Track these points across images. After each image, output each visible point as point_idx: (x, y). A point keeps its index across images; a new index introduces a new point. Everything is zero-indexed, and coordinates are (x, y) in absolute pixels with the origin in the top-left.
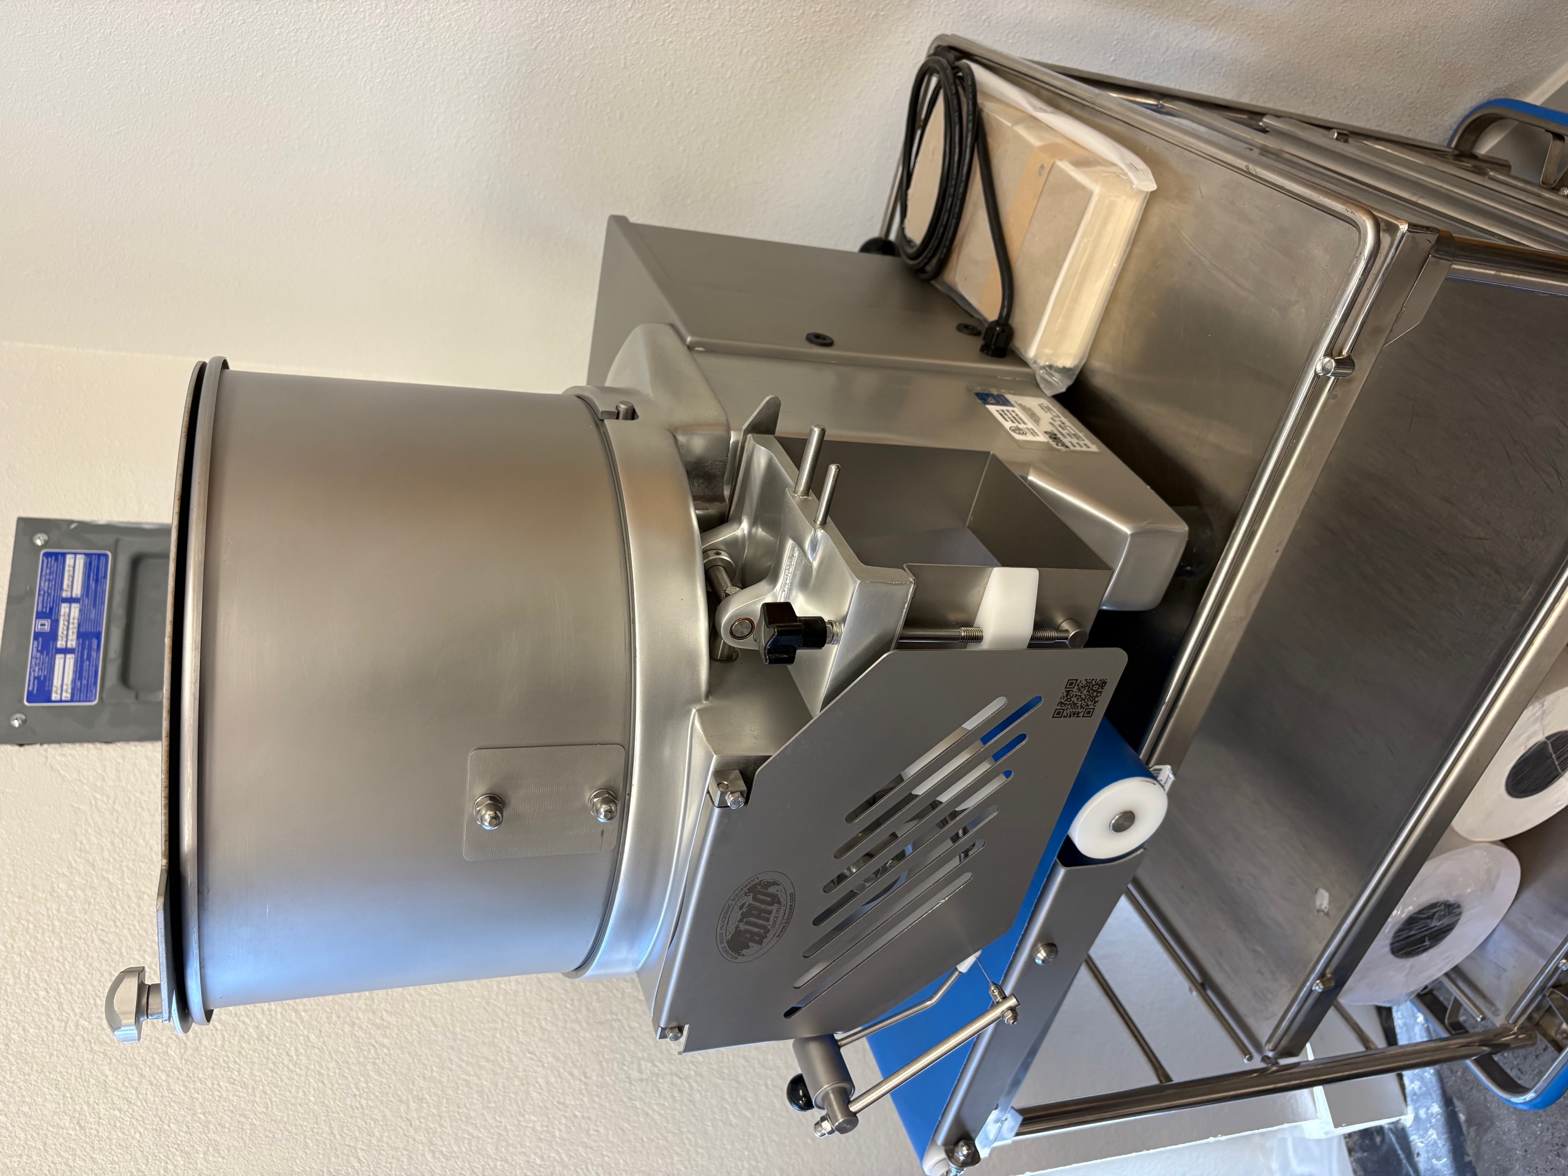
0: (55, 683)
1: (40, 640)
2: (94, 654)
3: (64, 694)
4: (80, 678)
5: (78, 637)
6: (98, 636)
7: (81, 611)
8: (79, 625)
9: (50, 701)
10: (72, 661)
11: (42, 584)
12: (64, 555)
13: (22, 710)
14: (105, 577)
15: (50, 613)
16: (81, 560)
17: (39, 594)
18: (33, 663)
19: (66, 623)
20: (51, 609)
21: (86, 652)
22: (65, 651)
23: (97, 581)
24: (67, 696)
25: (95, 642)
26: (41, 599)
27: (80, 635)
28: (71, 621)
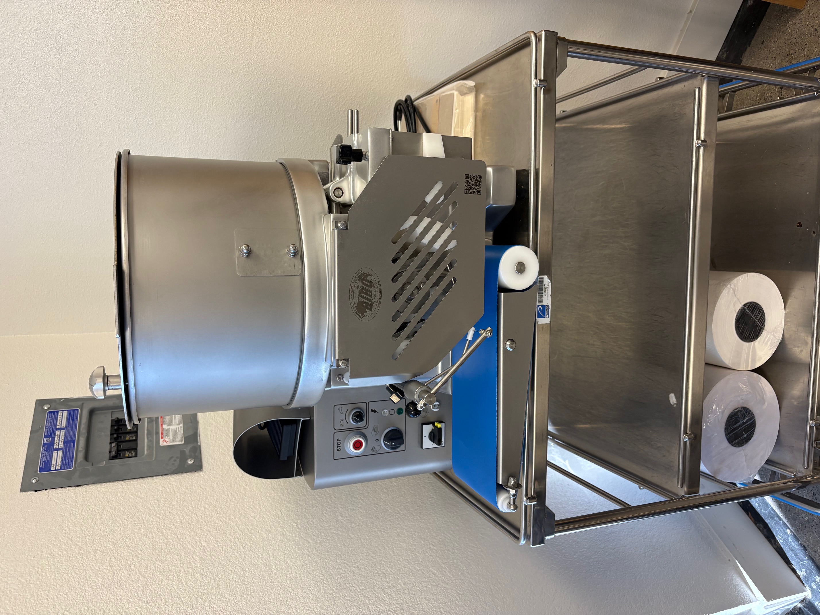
0: (53, 463)
1: (46, 446)
2: (72, 449)
3: (57, 467)
4: (65, 460)
5: (64, 443)
6: (74, 442)
7: (65, 433)
8: (64, 438)
9: (50, 470)
10: (61, 453)
11: (47, 424)
12: (58, 412)
13: (37, 476)
14: (77, 418)
15: (51, 435)
16: (65, 413)
17: (46, 428)
18: (42, 456)
19: (58, 438)
20: (51, 433)
21: (68, 448)
22: (58, 449)
23: (73, 420)
24: (58, 467)
25: (72, 444)
26: (46, 430)
27: (65, 442)
28: (61, 437)
